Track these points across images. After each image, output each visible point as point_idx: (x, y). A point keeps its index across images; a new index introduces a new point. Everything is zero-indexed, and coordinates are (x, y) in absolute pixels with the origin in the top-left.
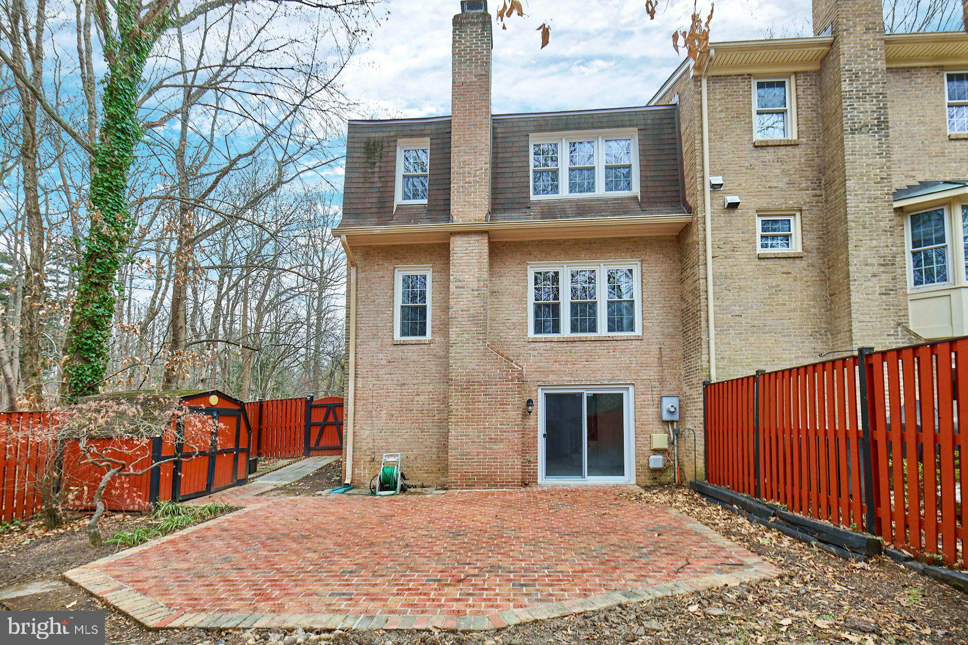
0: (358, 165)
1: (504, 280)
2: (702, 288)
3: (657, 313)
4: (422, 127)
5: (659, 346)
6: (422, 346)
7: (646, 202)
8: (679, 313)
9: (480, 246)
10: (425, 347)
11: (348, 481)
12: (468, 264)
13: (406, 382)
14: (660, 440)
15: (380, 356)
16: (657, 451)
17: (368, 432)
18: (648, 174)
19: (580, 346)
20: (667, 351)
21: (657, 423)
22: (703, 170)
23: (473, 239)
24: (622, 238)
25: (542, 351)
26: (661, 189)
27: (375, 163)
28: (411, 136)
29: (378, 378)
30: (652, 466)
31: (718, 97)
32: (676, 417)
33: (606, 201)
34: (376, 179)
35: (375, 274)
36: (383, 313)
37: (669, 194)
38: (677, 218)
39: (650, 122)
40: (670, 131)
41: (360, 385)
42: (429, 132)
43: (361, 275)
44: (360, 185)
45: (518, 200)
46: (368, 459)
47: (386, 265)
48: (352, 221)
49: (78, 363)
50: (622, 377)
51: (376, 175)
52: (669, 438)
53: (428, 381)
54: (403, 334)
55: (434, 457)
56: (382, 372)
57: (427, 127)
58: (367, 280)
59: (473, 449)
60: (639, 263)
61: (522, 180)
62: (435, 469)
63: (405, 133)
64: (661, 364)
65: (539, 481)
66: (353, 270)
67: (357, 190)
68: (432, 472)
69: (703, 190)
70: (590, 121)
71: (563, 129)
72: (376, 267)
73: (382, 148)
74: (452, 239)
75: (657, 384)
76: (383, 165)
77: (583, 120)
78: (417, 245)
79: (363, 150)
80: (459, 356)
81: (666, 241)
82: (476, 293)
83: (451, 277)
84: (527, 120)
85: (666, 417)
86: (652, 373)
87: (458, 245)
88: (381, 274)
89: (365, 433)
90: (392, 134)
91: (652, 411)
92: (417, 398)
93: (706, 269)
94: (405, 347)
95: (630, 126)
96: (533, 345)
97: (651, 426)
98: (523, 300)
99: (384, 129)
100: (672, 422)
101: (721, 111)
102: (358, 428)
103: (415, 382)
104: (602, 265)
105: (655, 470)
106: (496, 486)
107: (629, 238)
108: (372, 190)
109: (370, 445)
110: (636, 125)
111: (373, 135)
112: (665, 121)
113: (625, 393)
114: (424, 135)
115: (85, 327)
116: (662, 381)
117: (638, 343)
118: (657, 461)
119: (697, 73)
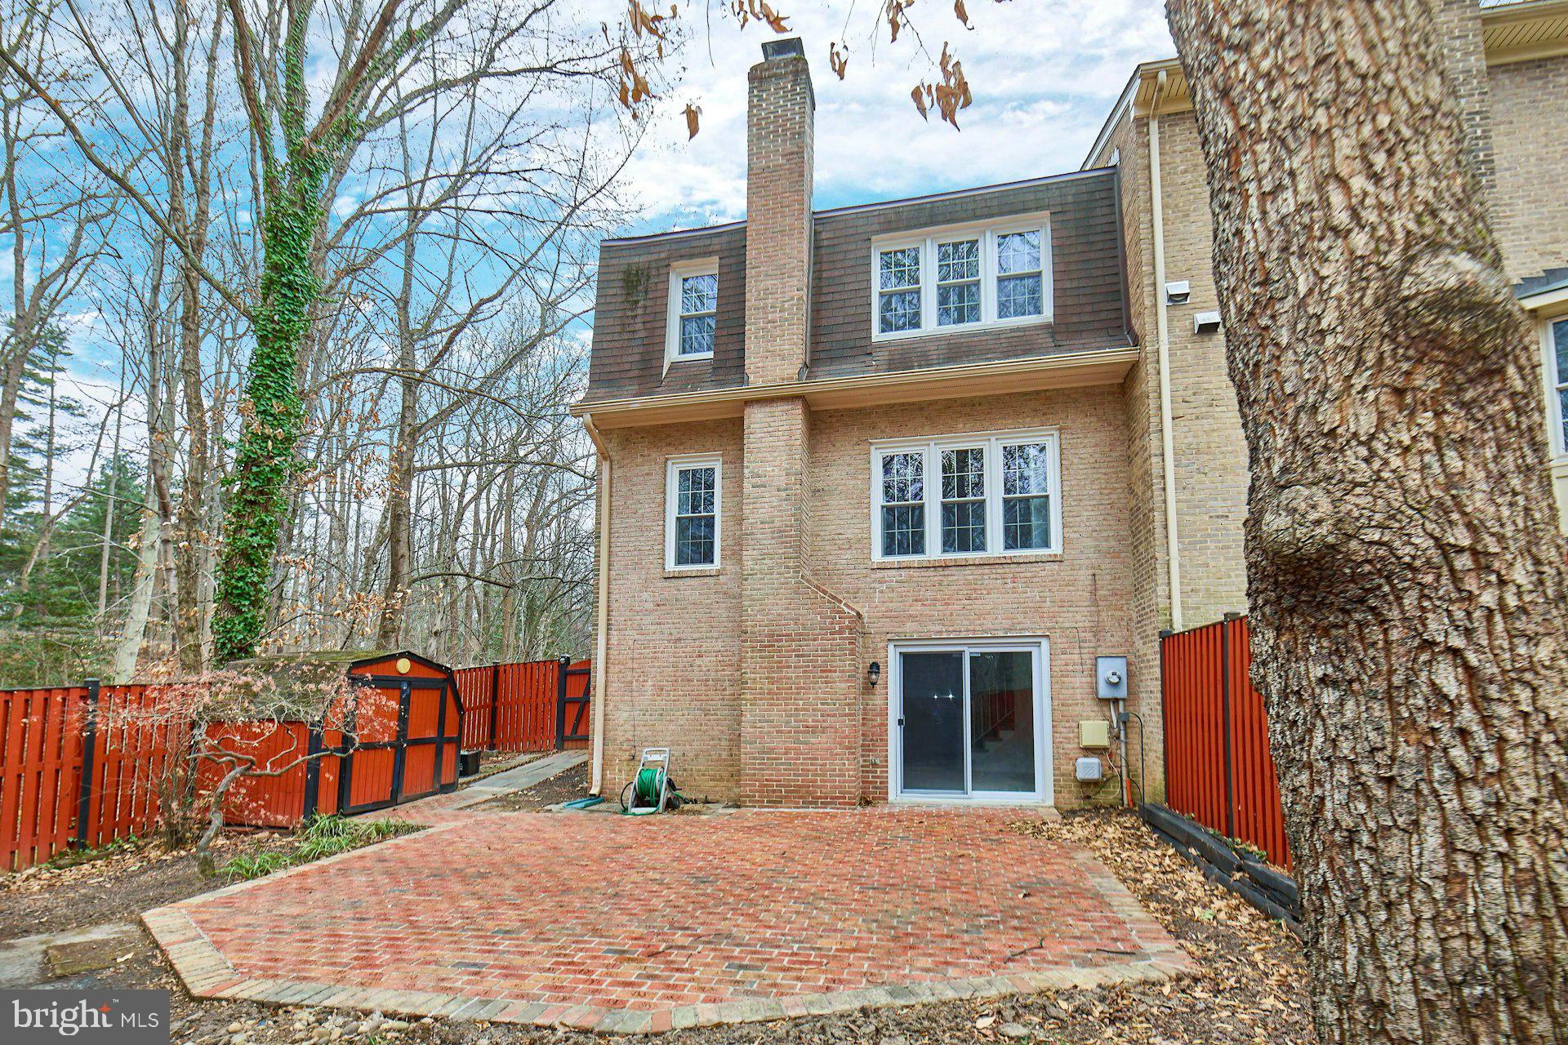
0: (612, 307)
1: (832, 470)
2: (1156, 471)
3: (1088, 516)
4: (708, 242)
5: (1091, 572)
6: (706, 580)
7: (1062, 332)
8: (1127, 515)
9: (793, 419)
10: (711, 581)
11: (595, 791)
12: (773, 449)
13: (683, 636)
14: (1095, 731)
15: (645, 596)
16: (1089, 751)
17: (625, 715)
18: (1068, 285)
19: (957, 575)
20: (1104, 580)
21: (1090, 702)
22: (1154, 273)
23: (779, 409)
24: (1025, 394)
25: (894, 584)
26: (1089, 308)
27: (637, 302)
28: (691, 256)
29: (640, 630)
30: (1080, 775)
31: (1179, 148)
32: (1122, 693)
33: (996, 334)
34: (640, 326)
35: (638, 470)
36: (649, 530)
37: (1103, 316)
38: (1117, 355)
39: (1070, 199)
40: (1105, 211)
41: (614, 641)
42: (717, 247)
43: (617, 473)
44: (616, 337)
45: (852, 344)
46: (626, 756)
47: (654, 455)
48: (601, 392)
49: (227, 615)
50: (1030, 624)
51: (639, 320)
52: (1111, 727)
53: (715, 635)
54: (680, 560)
55: (724, 755)
56: (647, 620)
57: (716, 241)
58: (627, 480)
59: (779, 743)
60: (1056, 434)
61: (860, 310)
62: (726, 775)
63: (683, 252)
64: (1095, 602)
65: (891, 797)
66: (606, 466)
67: (611, 345)
68: (721, 779)
69: (1155, 305)
70: (971, 207)
71: (926, 225)
72: (640, 460)
73: (649, 277)
74: (747, 411)
75: (1089, 636)
76: (649, 303)
77: (958, 208)
78: (700, 423)
79: (621, 284)
80: (757, 595)
81: (1102, 393)
82: (783, 494)
83: (746, 471)
84: (867, 216)
85: (1104, 692)
86: (1079, 617)
87: (756, 419)
88: (646, 469)
89: (621, 716)
90: (663, 255)
91: (1080, 681)
92: (698, 661)
93: (1162, 439)
94: (681, 582)
95: (1037, 209)
96: (879, 574)
97: (1078, 709)
98: (864, 502)
99: (653, 249)
100: (1116, 701)
101: (1186, 171)
102: (610, 707)
103: (696, 636)
104: (993, 439)
105: (1085, 784)
106: (814, 803)
107: (1037, 393)
108: (633, 343)
109: (629, 735)
110: (1048, 207)
111: (636, 259)
112: (1097, 196)
113: (1034, 651)
114: (711, 254)
115: (237, 562)
116: (1097, 631)
117: (1056, 566)
118: (1090, 768)
119: (1141, 113)
